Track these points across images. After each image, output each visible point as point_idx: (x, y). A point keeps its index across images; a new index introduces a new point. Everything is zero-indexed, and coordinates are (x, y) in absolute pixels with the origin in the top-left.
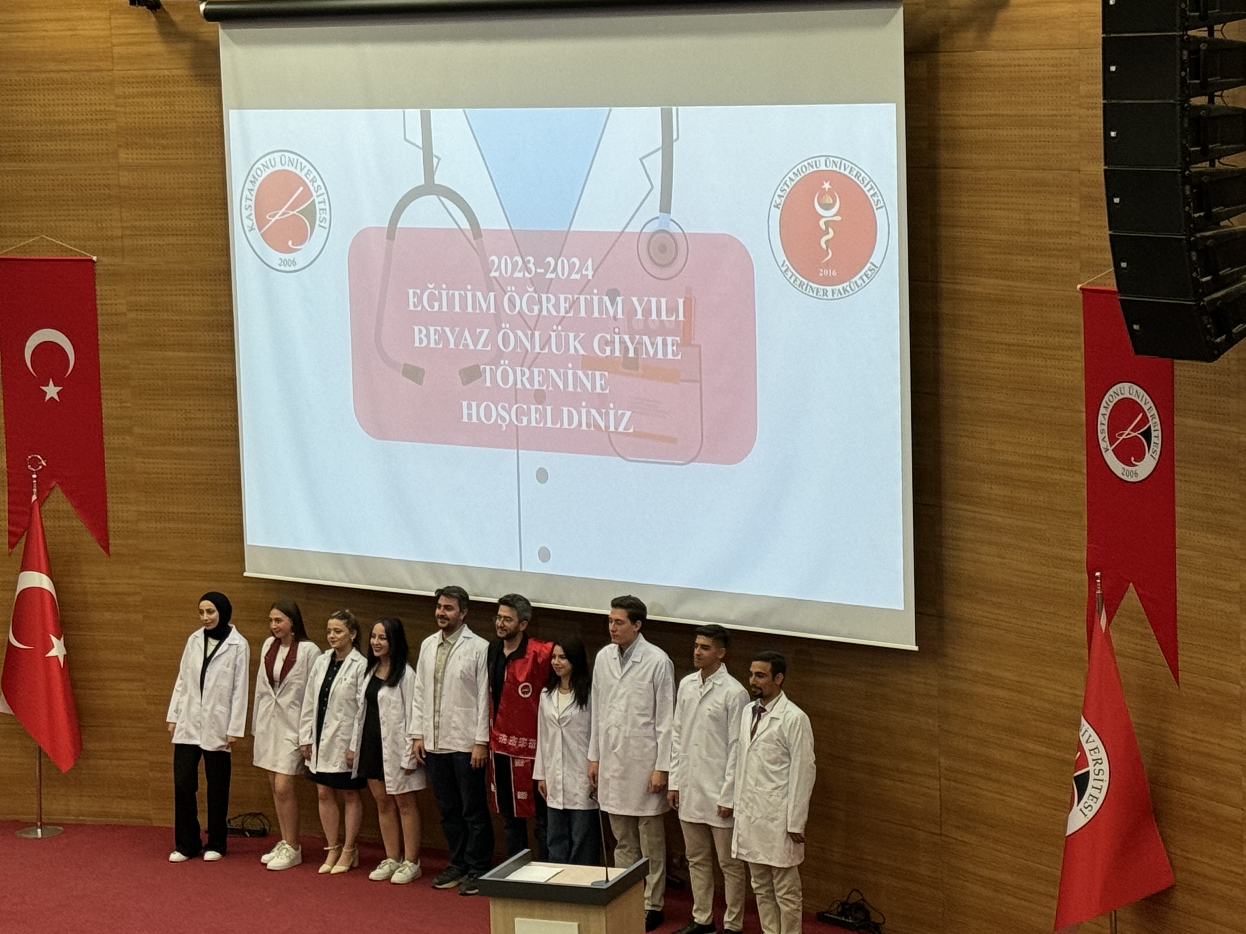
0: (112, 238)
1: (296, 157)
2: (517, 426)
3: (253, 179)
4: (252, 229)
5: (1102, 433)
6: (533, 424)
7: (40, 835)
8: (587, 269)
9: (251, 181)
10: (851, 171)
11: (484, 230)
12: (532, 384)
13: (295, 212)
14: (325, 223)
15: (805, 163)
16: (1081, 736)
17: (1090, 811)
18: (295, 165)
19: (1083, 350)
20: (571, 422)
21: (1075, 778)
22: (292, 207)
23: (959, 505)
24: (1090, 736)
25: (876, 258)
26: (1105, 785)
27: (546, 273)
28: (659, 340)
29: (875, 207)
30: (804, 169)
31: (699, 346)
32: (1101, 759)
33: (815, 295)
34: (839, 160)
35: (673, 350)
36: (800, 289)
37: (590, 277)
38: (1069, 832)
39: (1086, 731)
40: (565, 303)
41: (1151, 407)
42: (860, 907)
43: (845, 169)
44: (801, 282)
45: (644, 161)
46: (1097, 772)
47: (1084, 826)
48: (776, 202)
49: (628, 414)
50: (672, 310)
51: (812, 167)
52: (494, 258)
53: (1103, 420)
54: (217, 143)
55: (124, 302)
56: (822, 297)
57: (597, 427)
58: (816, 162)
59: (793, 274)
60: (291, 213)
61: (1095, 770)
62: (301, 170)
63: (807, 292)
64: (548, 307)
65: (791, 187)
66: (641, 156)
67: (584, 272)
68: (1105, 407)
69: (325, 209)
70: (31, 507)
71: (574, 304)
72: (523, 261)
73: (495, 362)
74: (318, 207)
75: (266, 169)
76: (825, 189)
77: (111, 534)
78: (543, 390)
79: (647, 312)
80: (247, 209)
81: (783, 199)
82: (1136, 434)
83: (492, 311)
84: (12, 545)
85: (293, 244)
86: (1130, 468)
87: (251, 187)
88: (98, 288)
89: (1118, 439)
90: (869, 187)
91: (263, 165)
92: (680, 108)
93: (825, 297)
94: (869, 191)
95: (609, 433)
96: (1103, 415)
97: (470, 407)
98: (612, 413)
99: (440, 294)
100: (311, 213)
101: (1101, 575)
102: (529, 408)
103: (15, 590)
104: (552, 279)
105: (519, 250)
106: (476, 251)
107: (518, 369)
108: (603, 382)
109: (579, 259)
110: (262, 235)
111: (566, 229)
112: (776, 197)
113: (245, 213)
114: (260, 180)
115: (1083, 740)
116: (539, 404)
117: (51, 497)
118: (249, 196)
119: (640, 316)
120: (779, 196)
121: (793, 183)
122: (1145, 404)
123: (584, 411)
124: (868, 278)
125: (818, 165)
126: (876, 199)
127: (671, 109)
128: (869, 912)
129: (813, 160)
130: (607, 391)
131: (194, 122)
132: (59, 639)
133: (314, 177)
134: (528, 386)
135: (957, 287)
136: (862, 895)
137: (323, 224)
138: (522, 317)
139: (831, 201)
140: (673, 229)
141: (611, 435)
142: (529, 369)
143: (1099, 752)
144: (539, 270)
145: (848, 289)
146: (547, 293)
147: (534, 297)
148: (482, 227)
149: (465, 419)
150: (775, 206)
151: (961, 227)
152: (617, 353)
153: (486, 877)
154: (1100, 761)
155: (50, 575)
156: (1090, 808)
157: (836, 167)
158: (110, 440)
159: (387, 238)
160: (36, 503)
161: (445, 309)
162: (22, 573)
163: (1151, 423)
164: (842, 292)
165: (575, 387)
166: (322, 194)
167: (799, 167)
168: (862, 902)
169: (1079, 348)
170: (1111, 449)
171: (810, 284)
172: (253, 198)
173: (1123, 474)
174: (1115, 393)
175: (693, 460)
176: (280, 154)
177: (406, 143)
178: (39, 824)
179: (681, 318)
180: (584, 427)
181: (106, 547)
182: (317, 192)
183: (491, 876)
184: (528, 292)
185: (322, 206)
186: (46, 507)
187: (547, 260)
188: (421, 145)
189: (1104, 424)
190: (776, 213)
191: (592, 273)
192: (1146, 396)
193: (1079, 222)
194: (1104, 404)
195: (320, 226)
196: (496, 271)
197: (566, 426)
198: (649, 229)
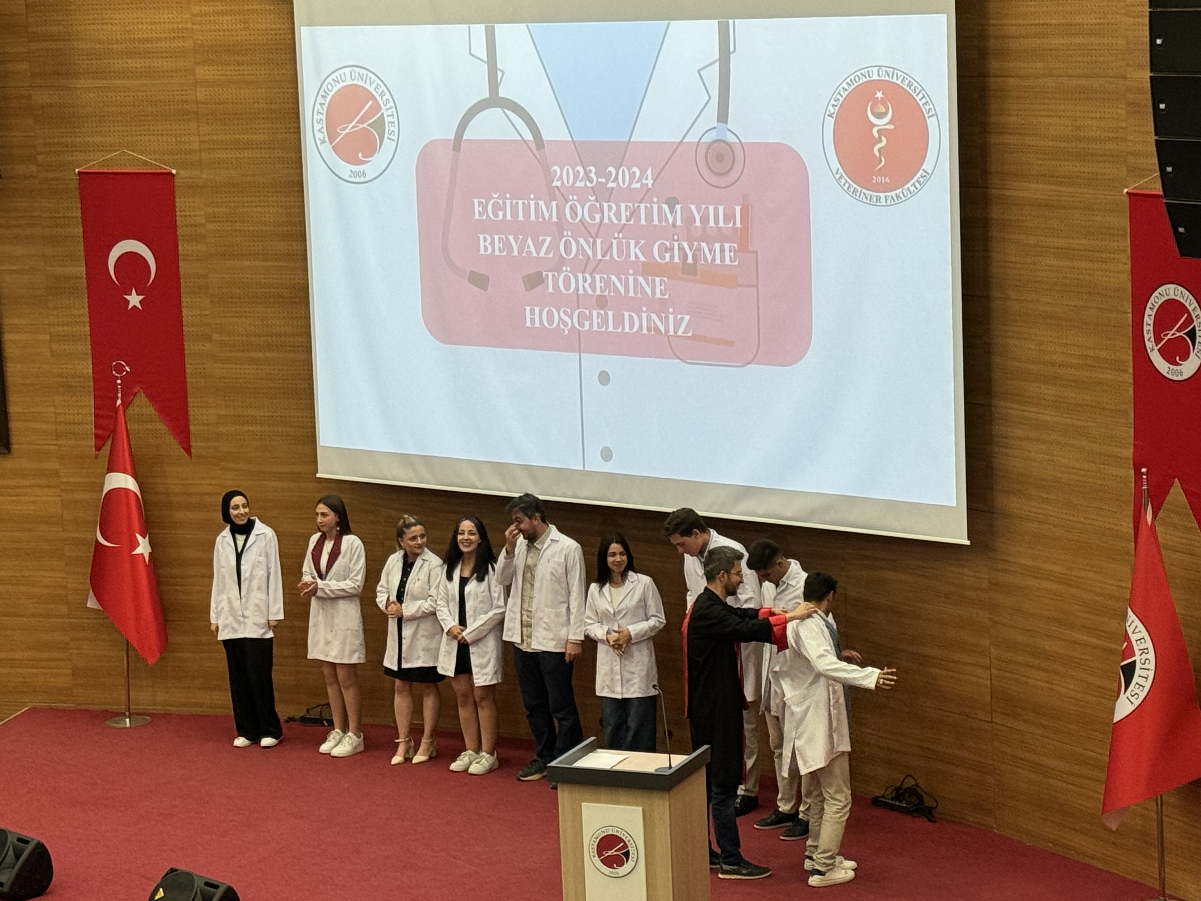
0: (191, 151)
1: (365, 72)
2: (579, 330)
3: (324, 94)
4: (323, 142)
5: (1148, 333)
6: (595, 328)
7: (128, 725)
8: (647, 179)
9: (322, 96)
10: (903, 80)
11: (547, 141)
12: (594, 290)
13: (365, 125)
14: (394, 135)
15: (858, 73)
16: (1128, 628)
17: (1137, 699)
18: (364, 80)
19: (1129, 253)
20: (631, 326)
21: (1123, 667)
22: (361, 121)
23: (1010, 405)
24: (1136, 627)
25: (927, 166)
26: (1151, 674)
27: (607, 182)
28: (717, 246)
29: (926, 116)
30: (857, 79)
31: (756, 252)
32: (1147, 649)
33: (868, 201)
34: (892, 70)
35: (730, 256)
36: (854, 196)
37: (650, 186)
38: (1116, 720)
39: (1133, 622)
40: (626, 211)
41: (1195, 308)
42: (913, 792)
43: (897, 79)
44: (855, 188)
45: (702, 73)
46: (1143, 662)
47: (1130, 715)
48: (830, 111)
49: (687, 318)
50: (729, 217)
51: (865, 77)
52: (556, 168)
53: (1149, 320)
54: (290, 59)
55: (202, 213)
56: (875, 203)
57: (657, 330)
58: (868, 72)
59: (846, 181)
60: (361, 126)
61: (1141, 659)
62: (371, 84)
63: (861, 199)
64: (609, 214)
65: (844, 96)
66: (699, 68)
67: (644, 181)
68: (1150, 308)
69: (394, 122)
70: (116, 410)
71: (634, 213)
72: (585, 170)
73: (557, 268)
74: (387, 120)
75: (337, 84)
76: (877, 98)
77: (192, 438)
78: (605, 296)
79: (705, 219)
80: (318, 123)
81: (837, 108)
82: (1181, 334)
83: (555, 219)
84: (98, 448)
85: (362, 157)
86: (1175, 367)
87: (323, 101)
88: (177, 200)
89: (1163, 339)
90: (920, 96)
91: (333, 80)
92: (736, 21)
93: (878, 204)
94: (921, 100)
95: (669, 337)
96: (1149, 315)
97: (532, 312)
98: (671, 317)
99: (505, 203)
100: (380, 125)
101: (1147, 472)
102: (591, 314)
103: (102, 490)
104: (613, 189)
105: (581, 161)
106: (539, 162)
107: (580, 276)
108: (663, 288)
109: (639, 168)
110: (333, 147)
111: (627, 139)
112: (830, 107)
113: (317, 127)
114: (331, 94)
115: (1130, 631)
116: (601, 308)
117: (135, 401)
118: (321, 110)
119: (698, 223)
120: (833, 106)
121: (846, 93)
122: (1190, 305)
123: (644, 315)
124: (920, 185)
125: (871, 75)
126: (927, 108)
127: (728, 22)
128: (922, 797)
129: (866, 70)
130: (667, 296)
131: (267, 39)
132: (144, 538)
133: (383, 91)
134: (590, 291)
135: (1007, 192)
136: (915, 780)
137: (391, 137)
138: (583, 223)
139: (884, 110)
140: (731, 138)
141: (671, 338)
142: (591, 275)
143: (1145, 642)
144: (600, 180)
145: (901, 195)
146: (608, 202)
147: (595, 205)
148: (544, 139)
149: (528, 324)
150: (829, 115)
151: (1010, 133)
152: (676, 260)
153: (553, 764)
154: (1146, 651)
155: (135, 476)
156: (1136, 696)
157: (889, 76)
158: (191, 347)
159: (453, 150)
160: (121, 407)
161: (509, 217)
162: (109, 474)
163: (1195, 323)
164: (895, 198)
165: (635, 292)
166: (391, 108)
167: (852, 77)
168: (914, 787)
169: (1126, 251)
170: (1156, 348)
171: (864, 191)
172: (325, 112)
173: (1168, 373)
174: (1160, 294)
175: (750, 363)
176: (350, 69)
177: (471, 57)
178: (127, 713)
179: (738, 225)
180: (645, 331)
181: (188, 450)
182: (385, 106)
183: (560, 762)
184: (590, 201)
185: (391, 119)
186: (130, 411)
187: (608, 170)
188: (486, 59)
189: (1149, 325)
190: (830, 122)
191: (652, 182)
192: (1191, 297)
193: (1125, 128)
194: (1149, 305)
195: (388, 138)
196: (558, 180)
197: (627, 330)
198: (707, 139)
